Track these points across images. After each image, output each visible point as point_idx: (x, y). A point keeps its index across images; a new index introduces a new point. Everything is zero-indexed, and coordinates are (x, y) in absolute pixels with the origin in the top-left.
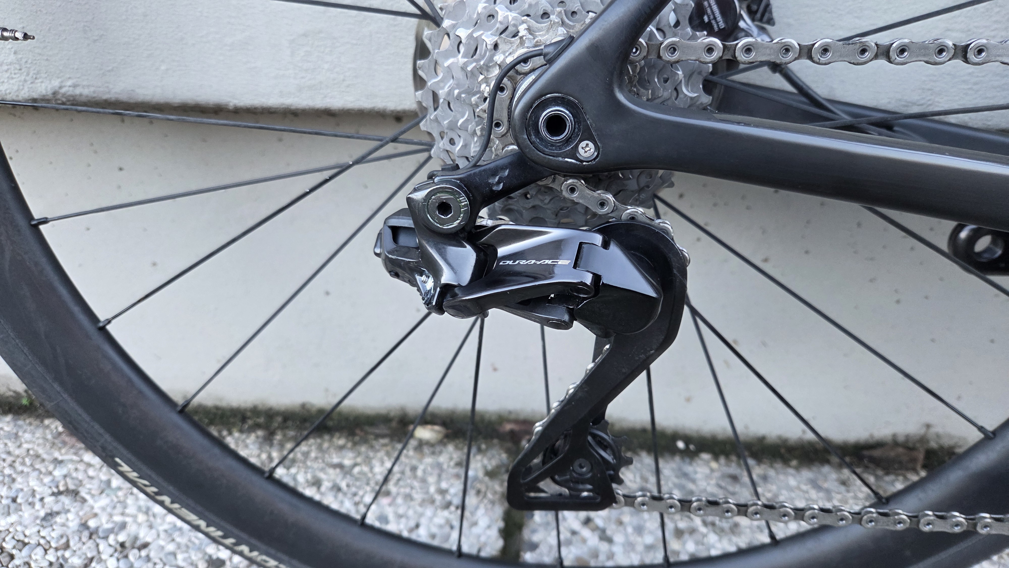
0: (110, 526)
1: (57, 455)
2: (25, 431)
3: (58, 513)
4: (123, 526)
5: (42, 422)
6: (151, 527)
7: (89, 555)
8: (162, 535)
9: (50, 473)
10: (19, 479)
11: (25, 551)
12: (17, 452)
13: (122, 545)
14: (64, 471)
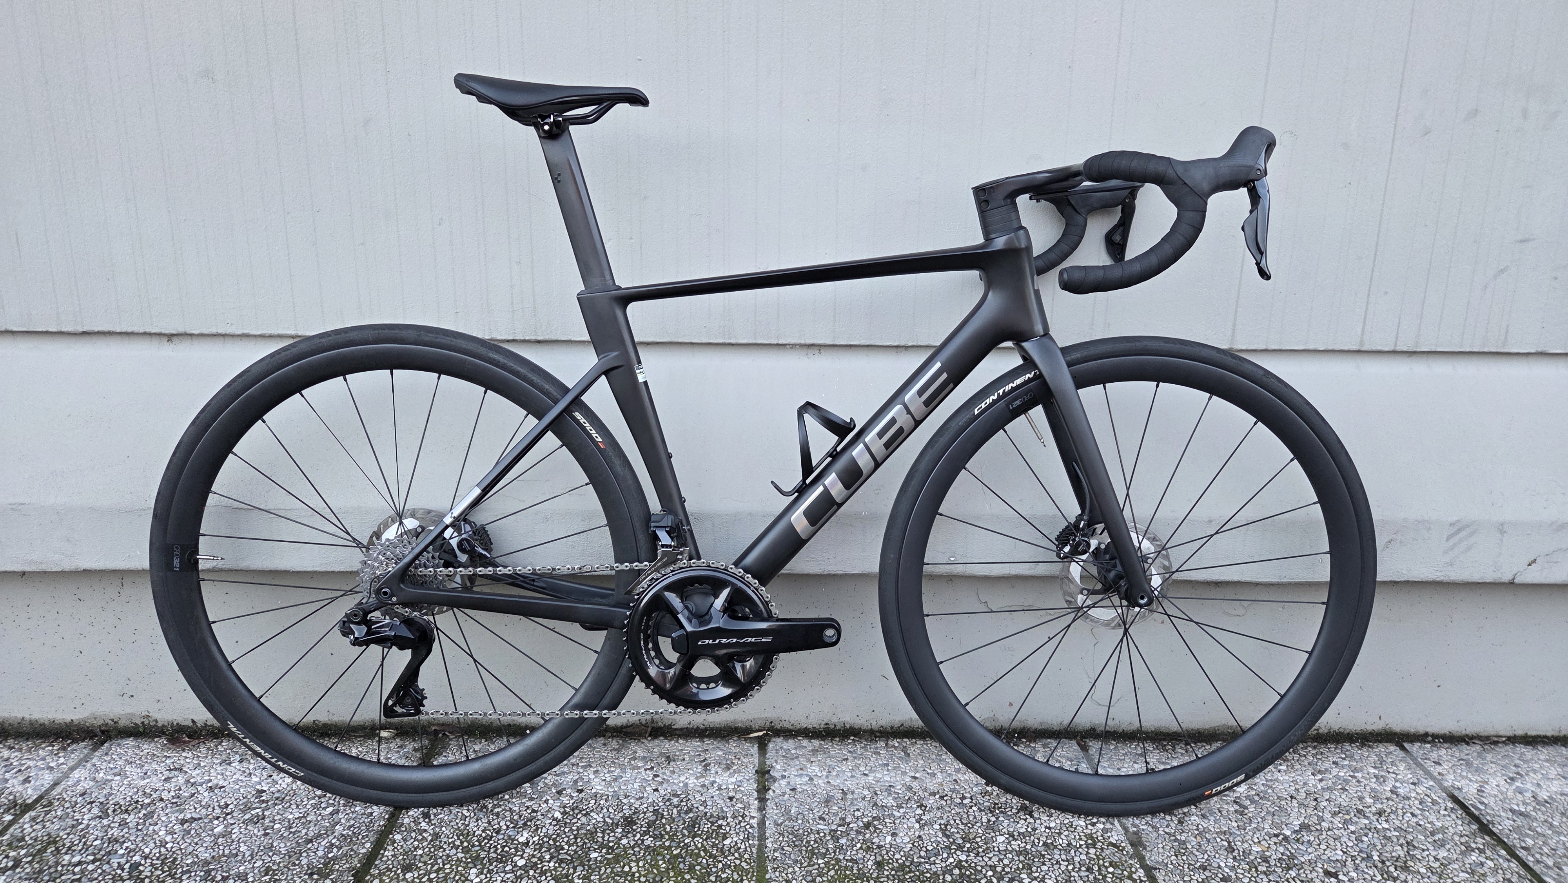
0: (203, 781)
1: (166, 754)
2: (143, 744)
3: (172, 778)
4: (210, 781)
5: (153, 740)
6: (225, 780)
7: (193, 792)
8: (231, 783)
9: (164, 762)
10: (146, 765)
11: (158, 792)
12: (141, 754)
13: (210, 787)
14: (172, 761)
